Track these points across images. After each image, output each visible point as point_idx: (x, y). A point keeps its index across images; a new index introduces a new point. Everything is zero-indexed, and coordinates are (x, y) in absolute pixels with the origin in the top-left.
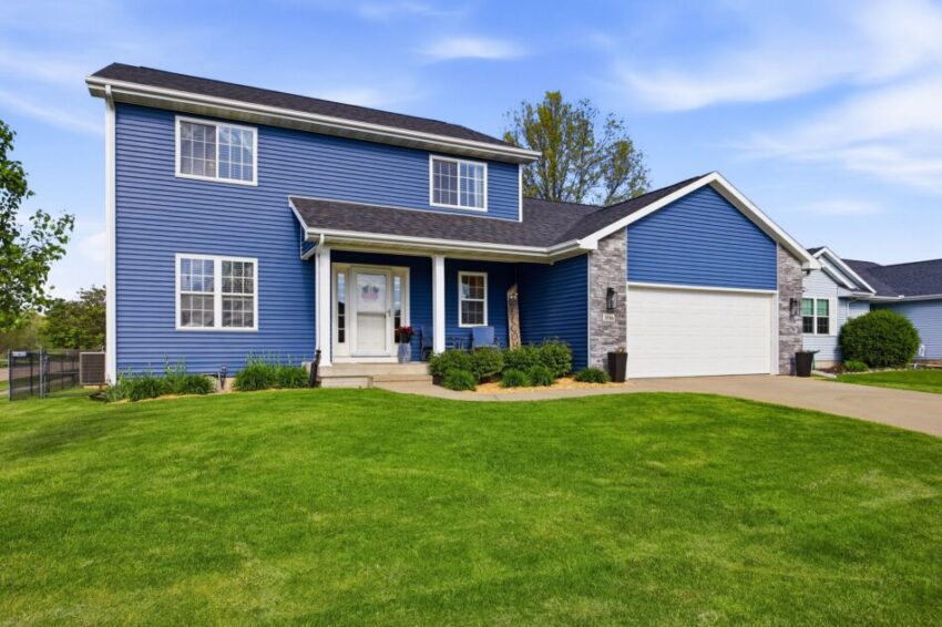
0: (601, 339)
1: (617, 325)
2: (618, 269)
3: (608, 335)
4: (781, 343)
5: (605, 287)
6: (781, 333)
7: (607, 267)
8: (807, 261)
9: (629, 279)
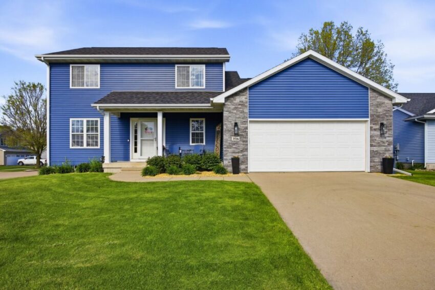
0: (230, 150)
1: (241, 143)
2: (243, 112)
3: (235, 148)
4: (372, 152)
5: (233, 122)
6: (371, 146)
7: (235, 111)
8: (394, 98)
9: (249, 117)
